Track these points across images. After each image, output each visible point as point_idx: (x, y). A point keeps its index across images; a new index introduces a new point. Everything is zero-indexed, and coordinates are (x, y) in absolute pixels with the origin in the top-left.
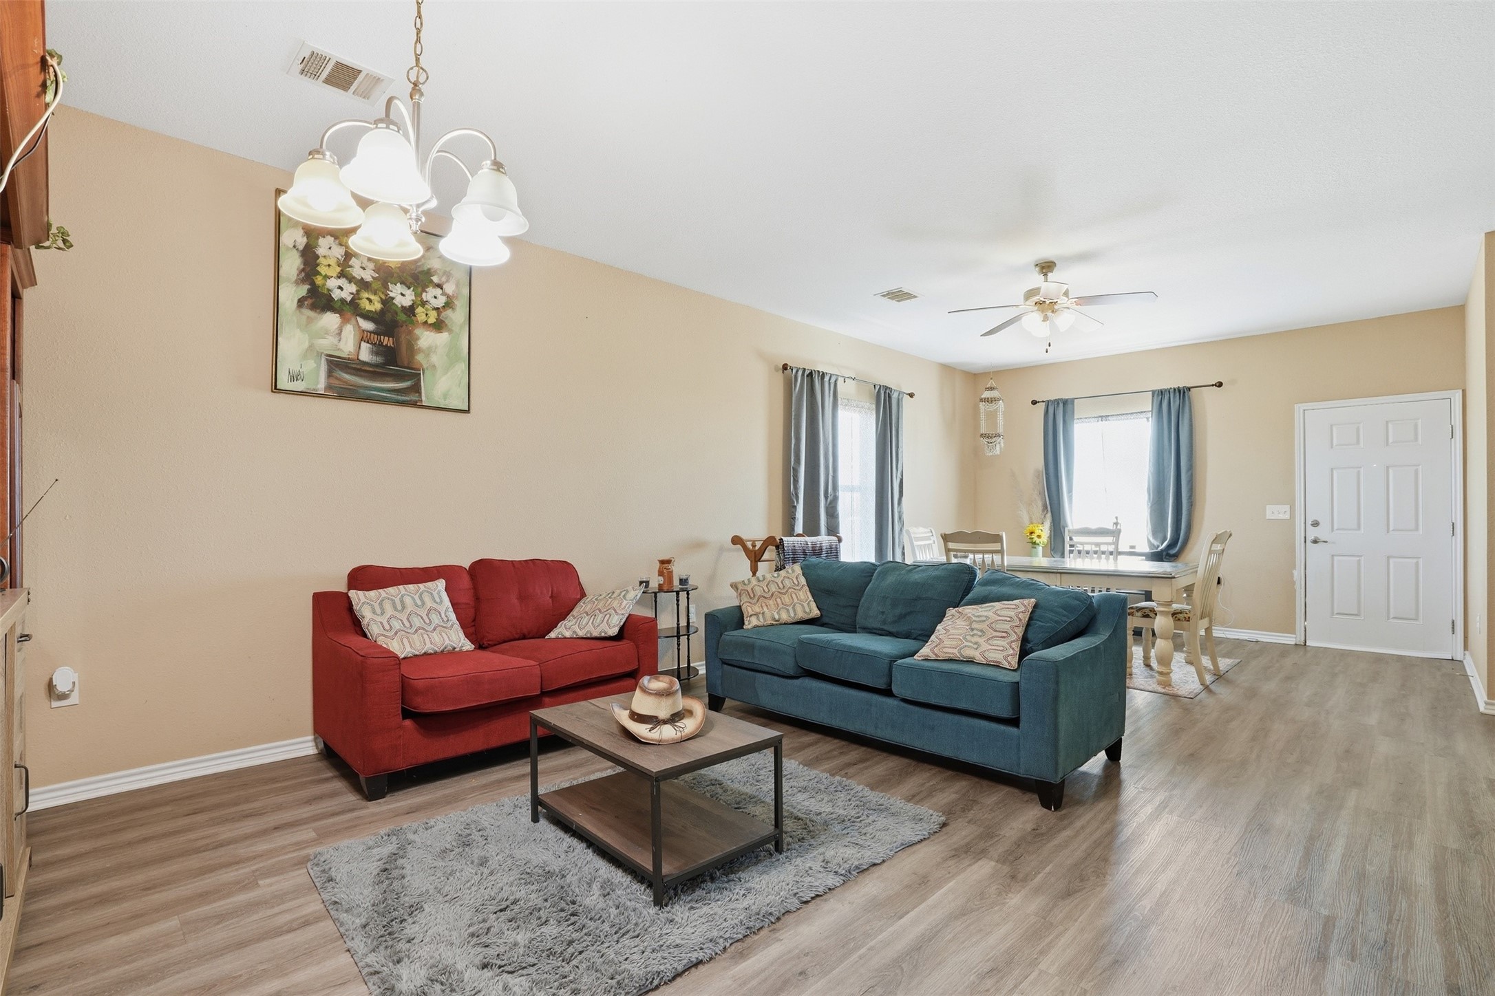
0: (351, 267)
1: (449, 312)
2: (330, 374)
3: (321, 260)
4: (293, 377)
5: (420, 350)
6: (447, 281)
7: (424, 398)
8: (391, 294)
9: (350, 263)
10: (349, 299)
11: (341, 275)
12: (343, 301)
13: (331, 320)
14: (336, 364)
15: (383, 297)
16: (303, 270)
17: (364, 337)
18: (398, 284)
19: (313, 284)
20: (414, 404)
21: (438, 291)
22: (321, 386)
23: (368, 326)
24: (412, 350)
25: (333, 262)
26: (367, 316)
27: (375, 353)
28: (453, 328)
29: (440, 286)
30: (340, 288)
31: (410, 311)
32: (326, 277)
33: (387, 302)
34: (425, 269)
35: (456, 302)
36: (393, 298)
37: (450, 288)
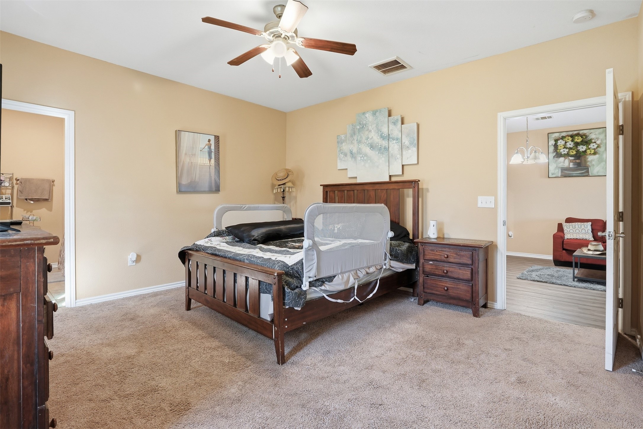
0: (567, 145)
1: (599, 149)
2: (562, 172)
3: (559, 146)
4: (552, 174)
5: (588, 161)
6: (597, 140)
7: (590, 174)
8: (579, 149)
9: (566, 144)
10: (566, 153)
11: (564, 148)
12: (565, 154)
13: (562, 159)
14: (563, 169)
15: (576, 150)
16: (554, 149)
17: (571, 161)
18: (581, 146)
19: (557, 152)
20: (587, 176)
21: (595, 144)
22: (560, 175)
23: (573, 158)
24: (586, 162)
25: (562, 145)
26: (572, 156)
27: (573, 165)
28: (600, 153)
29: (595, 142)
30: (564, 151)
31: (585, 151)
32: (560, 149)
33: (578, 151)
34: (590, 139)
35: (601, 145)
36: (579, 150)
37: (598, 142)
